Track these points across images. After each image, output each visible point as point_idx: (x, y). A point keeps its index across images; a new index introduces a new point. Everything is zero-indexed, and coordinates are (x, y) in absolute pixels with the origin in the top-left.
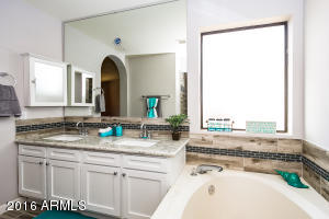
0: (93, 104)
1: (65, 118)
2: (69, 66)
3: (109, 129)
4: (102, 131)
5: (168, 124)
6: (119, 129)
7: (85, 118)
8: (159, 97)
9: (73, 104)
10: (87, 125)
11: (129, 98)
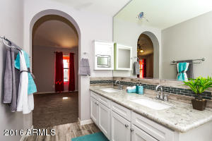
0: (131, 69)
3: (135, 87)
4: (129, 88)
5: (189, 88)
6: (141, 88)
7: (122, 78)
8: (190, 62)
9: (117, 68)
10: (122, 83)
11: (160, 63)
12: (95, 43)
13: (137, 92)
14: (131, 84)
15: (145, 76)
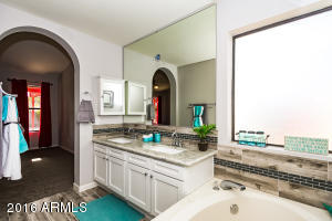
0: (145, 113)
1: (124, 124)
2: (126, 82)
3: (151, 135)
4: (145, 137)
6: (158, 136)
7: (136, 125)
8: (204, 105)
9: (129, 113)
10: (136, 131)
12: (102, 80)
13: (154, 140)
14: (146, 132)
15: (160, 122)
